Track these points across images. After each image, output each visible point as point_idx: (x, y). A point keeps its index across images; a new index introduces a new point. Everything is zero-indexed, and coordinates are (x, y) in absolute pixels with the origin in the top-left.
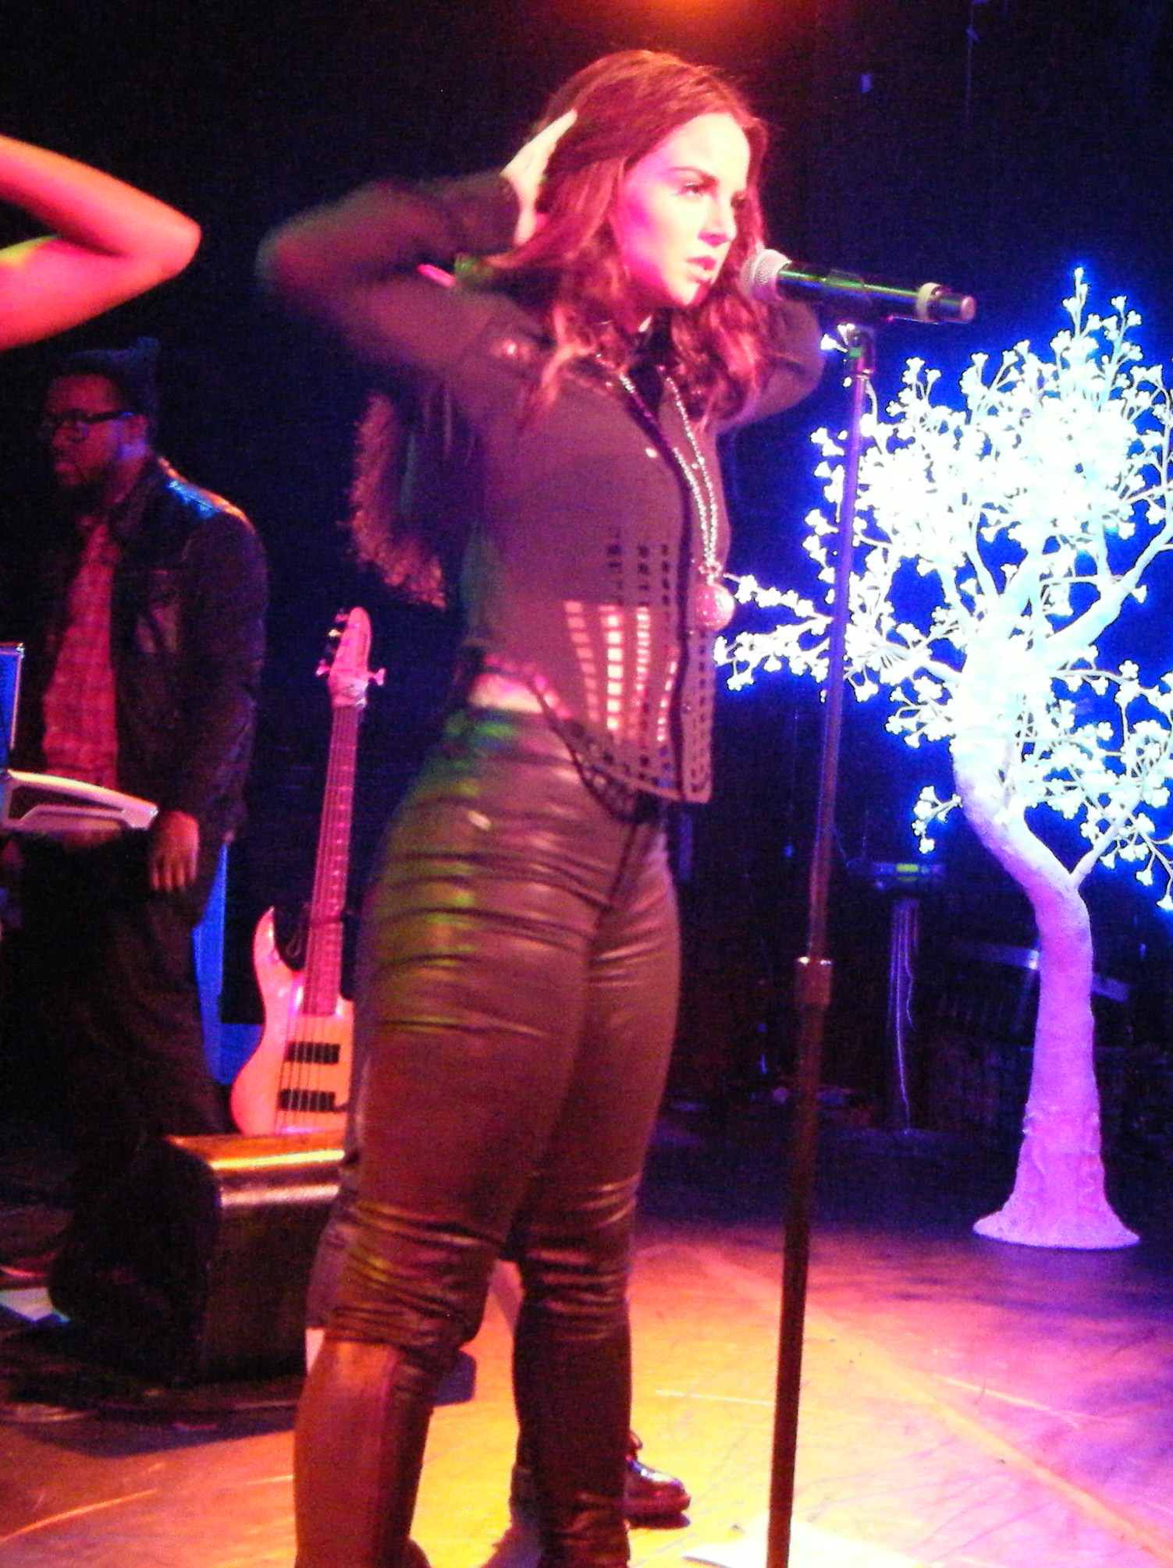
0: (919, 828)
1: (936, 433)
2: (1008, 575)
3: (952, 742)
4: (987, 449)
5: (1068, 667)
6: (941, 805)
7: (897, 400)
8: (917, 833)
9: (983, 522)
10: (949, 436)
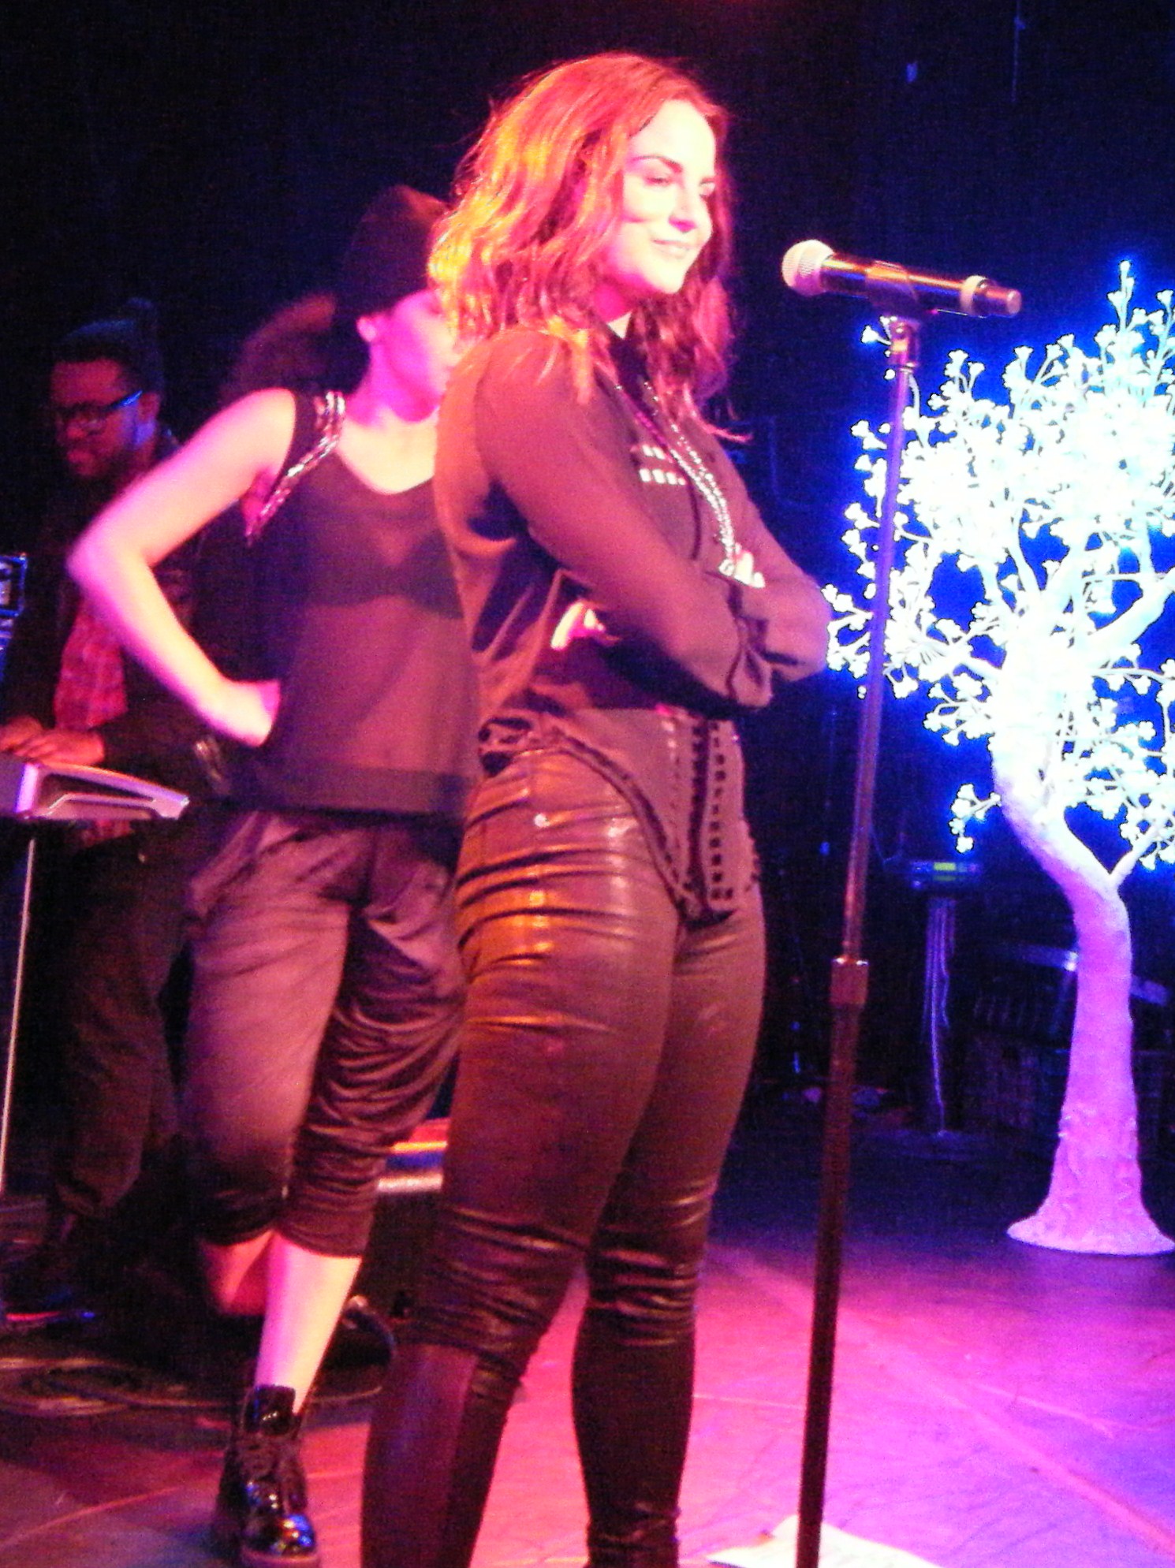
0: (957, 826)
1: (979, 427)
2: (1049, 572)
3: (990, 740)
4: (1030, 443)
5: (1110, 665)
6: (979, 804)
7: (939, 393)
8: (954, 831)
9: (1025, 518)
10: (992, 430)
